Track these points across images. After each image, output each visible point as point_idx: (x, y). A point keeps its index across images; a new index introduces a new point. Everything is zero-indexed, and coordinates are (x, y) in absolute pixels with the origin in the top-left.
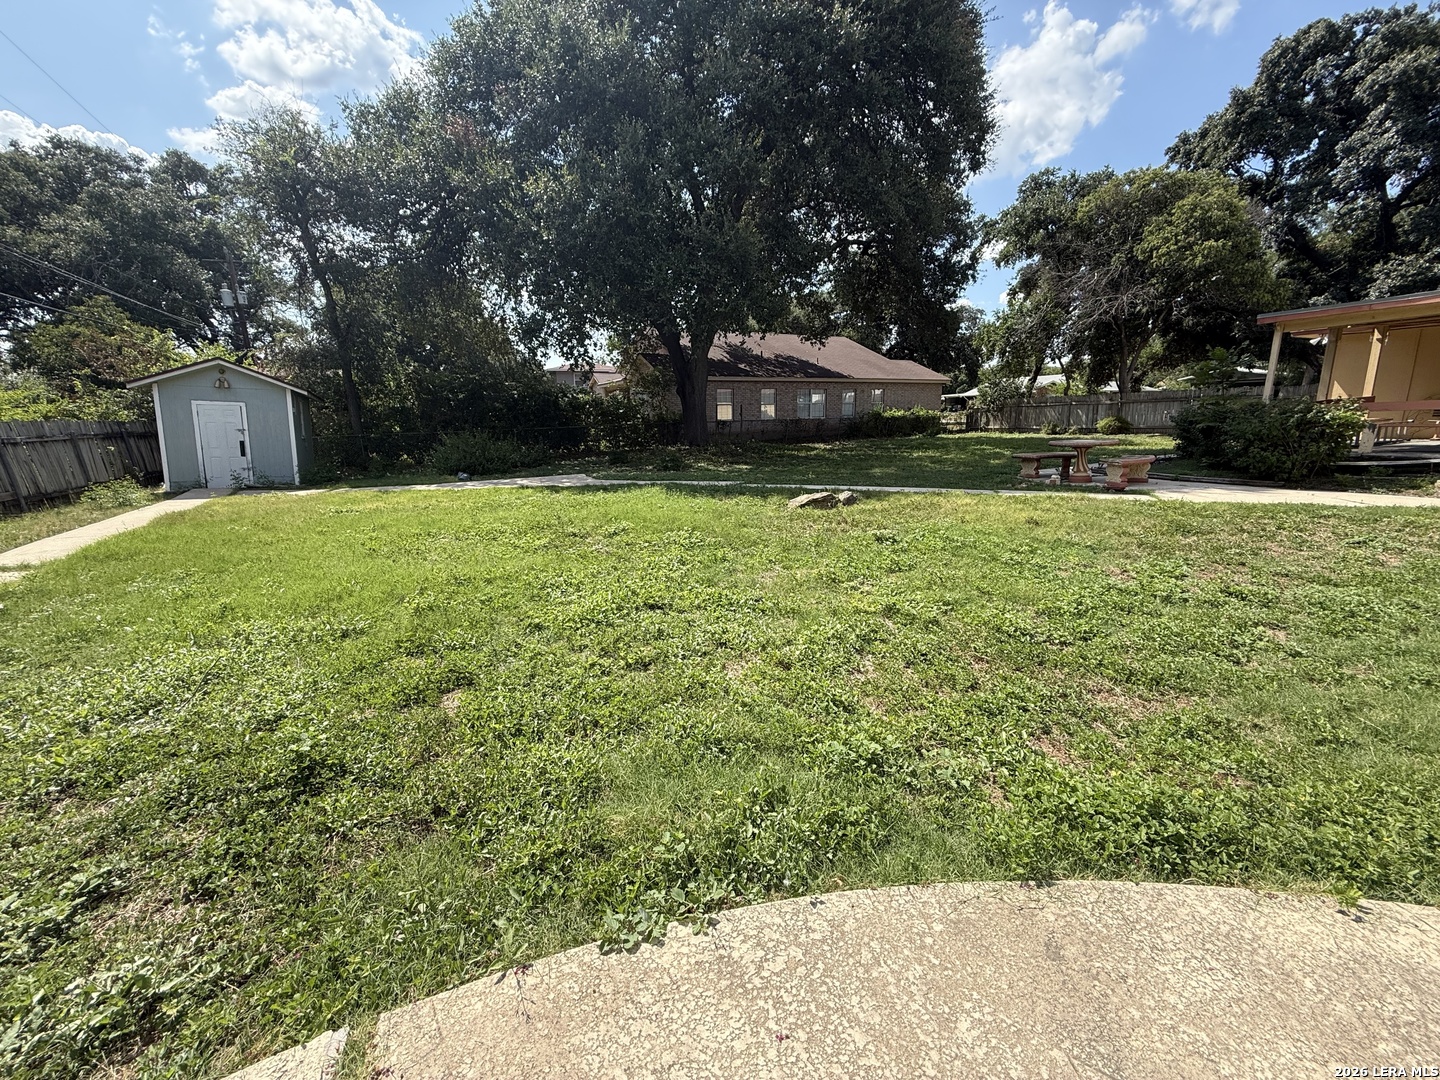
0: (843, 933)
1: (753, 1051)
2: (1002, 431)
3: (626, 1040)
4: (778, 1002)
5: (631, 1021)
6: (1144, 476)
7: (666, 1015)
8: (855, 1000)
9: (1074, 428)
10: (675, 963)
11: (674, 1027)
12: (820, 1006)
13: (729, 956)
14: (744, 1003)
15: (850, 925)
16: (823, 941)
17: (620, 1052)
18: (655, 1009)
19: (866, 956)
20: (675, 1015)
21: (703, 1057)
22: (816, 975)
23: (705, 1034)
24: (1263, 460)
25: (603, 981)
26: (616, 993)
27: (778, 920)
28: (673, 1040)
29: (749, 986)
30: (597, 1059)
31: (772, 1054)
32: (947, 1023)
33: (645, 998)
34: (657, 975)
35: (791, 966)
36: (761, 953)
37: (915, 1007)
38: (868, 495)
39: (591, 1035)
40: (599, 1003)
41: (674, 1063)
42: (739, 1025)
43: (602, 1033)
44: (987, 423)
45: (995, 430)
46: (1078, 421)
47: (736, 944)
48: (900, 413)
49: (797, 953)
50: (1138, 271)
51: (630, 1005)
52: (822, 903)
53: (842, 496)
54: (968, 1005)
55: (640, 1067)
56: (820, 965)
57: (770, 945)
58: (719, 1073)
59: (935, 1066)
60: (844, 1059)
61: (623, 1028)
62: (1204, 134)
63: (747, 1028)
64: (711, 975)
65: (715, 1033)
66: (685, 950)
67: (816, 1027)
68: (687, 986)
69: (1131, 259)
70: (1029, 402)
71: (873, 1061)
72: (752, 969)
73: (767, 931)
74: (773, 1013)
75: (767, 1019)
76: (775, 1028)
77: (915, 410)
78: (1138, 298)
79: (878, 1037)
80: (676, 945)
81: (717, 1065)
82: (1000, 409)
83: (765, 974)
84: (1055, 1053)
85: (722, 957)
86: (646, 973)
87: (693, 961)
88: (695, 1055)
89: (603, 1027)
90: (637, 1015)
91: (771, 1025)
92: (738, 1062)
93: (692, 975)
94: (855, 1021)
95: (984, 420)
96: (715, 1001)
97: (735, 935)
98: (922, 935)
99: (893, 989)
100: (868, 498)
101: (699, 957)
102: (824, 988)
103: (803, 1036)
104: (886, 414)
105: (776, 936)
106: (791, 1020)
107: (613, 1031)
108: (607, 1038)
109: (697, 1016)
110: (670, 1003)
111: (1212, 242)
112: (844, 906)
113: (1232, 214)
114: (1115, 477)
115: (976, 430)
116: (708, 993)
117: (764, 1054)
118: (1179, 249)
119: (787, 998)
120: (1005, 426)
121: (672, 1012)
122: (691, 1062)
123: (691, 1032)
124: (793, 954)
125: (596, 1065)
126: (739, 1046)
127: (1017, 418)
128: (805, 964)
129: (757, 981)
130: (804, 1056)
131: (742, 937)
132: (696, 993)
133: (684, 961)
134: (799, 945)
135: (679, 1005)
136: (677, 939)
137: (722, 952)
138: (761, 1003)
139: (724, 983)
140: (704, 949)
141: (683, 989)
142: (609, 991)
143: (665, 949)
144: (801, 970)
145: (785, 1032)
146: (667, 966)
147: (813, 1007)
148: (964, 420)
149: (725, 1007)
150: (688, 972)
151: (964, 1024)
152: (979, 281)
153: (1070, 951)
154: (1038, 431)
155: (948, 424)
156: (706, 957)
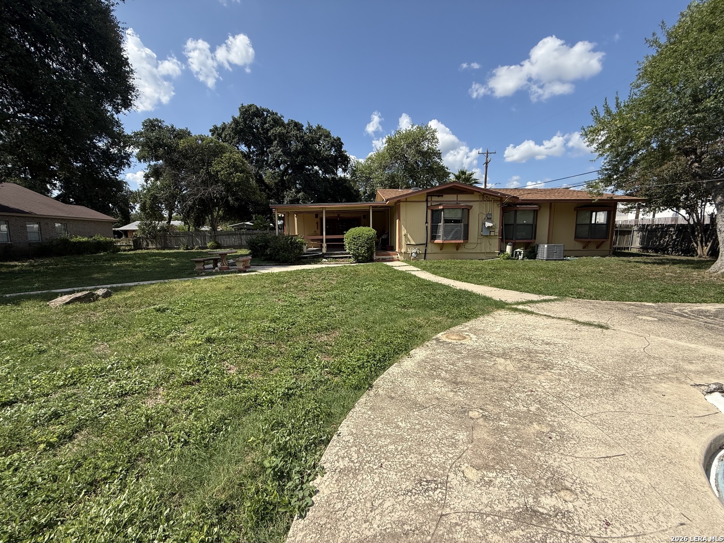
0: (355, 434)
1: (381, 476)
2: (158, 249)
3: (353, 519)
4: (368, 462)
5: (345, 515)
6: (249, 265)
7: (351, 500)
8: (380, 442)
9: (197, 247)
10: (331, 489)
11: (358, 498)
12: (377, 451)
13: (341, 469)
14: (362, 472)
15: (354, 431)
16: (355, 440)
17: (356, 523)
18: (346, 503)
19: (368, 433)
20: (353, 496)
21: (375, 493)
22: (366, 447)
23: (367, 489)
24: (284, 256)
25: (318, 521)
26: (328, 517)
27: (337, 448)
28: (363, 500)
29: (357, 468)
30: (354, 533)
31: (385, 471)
32: (398, 427)
33: (338, 506)
34: (331, 498)
35: (358, 452)
36: (347, 459)
37: (390, 430)
38: (116, 290)
39: (341, 534)
40: (329, 526)
41: (372, 503)
42: (370, 477)
43: (344, 528)
44: (148, 245)
45: (153, 249)
46: (197, 243)
47: (338, 465)
48: (85, 239)
49: (354, 449)
50: (212, 179)
51: (338, 513)
52: (340, 433)
53: (100, 292)
54: (396, 420)
55: (367, 516)
56: (363, 445)
57: (346, 454)
58: (383, 489)
59: (408, 435)
60: (396, 453)
61: (346, 519)
62: (223, 129)
63: (372, 475)
64: (345, 478)
65: (368, 485)
66: (327, 483)
67: (383, 456)
68: (344, 488)
69: (208, 173)
70: (170, 234)
71: (400, 447)
72: (352, 464)
73: (339, 453)
74: (371, 465)
75: (372, 468)
76: (377, 466)
77: (96, 237)
78: (216, 190)
79: (394, 443)
80: (322, 485)
81: (380, 489)
82: (154, 237)
83: (356, 461)
84: (416, 413)
85: (340, 472)
86: (327, 502)
87: (334, 482)
88: (372, 495)
89: (341, 528)
90: (344, 511)
91: (375, 467)
92: (382, 482)
93: (340, 484)
94: (386, 446)
95: (145, 243)
96: (356, 481)
97: (333, 464)
98: (369, 417)
99: (381, 432)
100: (116, 291)
101: (334, 479)
102: (371, 448)
103: (384, 460)
104: (72, 240)
105: (343, 452)
106: (376, 461)
107: (345, 523)
108: (347, 527)
109: (358, 489)
110: (347, 497)
111: (239, 174)
112: (346, 428)
113: (243, 165)
114: (240, 266)
115: (142, 249)
116: (352, 481)
117: (383, 473)
118: (228, 173)
119: (369, 459)
120: (159, 246)
121: (351, 497)
122: (374, 497)
123: (363, 493)
124: (354, 450)
125: (356, 535)
126: (377, 479)
127: (165, 243)
128: (360, 449)
129: (357, 465)
130: (390, 463)
131: (336, 462)
132: (348, 486)
133: (332, 485)
134: (352, 447)
135: (350, 493)
136: (320, 484)
137: (337, 471)
138: (366, 467)
139: (351, 475)
140: (332, 476)
141: (344, 490)
142: (325, 520)
143: (321, 491)
144: (361, 451)
145: (380, 464)
146: (330, 492)
147: (376, 453)
148: (132, 244)
149: (361, 478)
150: (338, 485)
151: (400, 424)
152: (132, 167)
153: (393, 395)
154: (178, 249)
155: (121, 246)
156: (336, 477)
